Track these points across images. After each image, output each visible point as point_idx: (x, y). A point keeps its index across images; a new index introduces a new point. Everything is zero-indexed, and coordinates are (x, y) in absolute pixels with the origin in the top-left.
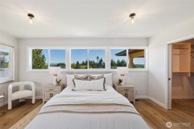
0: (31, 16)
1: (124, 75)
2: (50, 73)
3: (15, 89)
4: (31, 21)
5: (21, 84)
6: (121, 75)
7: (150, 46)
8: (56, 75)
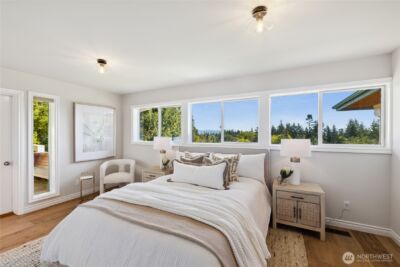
0: (102, 62)
1: (298, 161)
2: (155, 148)
3: (113, 170)
4: (102, 69)
5: (120, 162)
6: (292, 161)
7: (396, 77)
8: (164, 152)
